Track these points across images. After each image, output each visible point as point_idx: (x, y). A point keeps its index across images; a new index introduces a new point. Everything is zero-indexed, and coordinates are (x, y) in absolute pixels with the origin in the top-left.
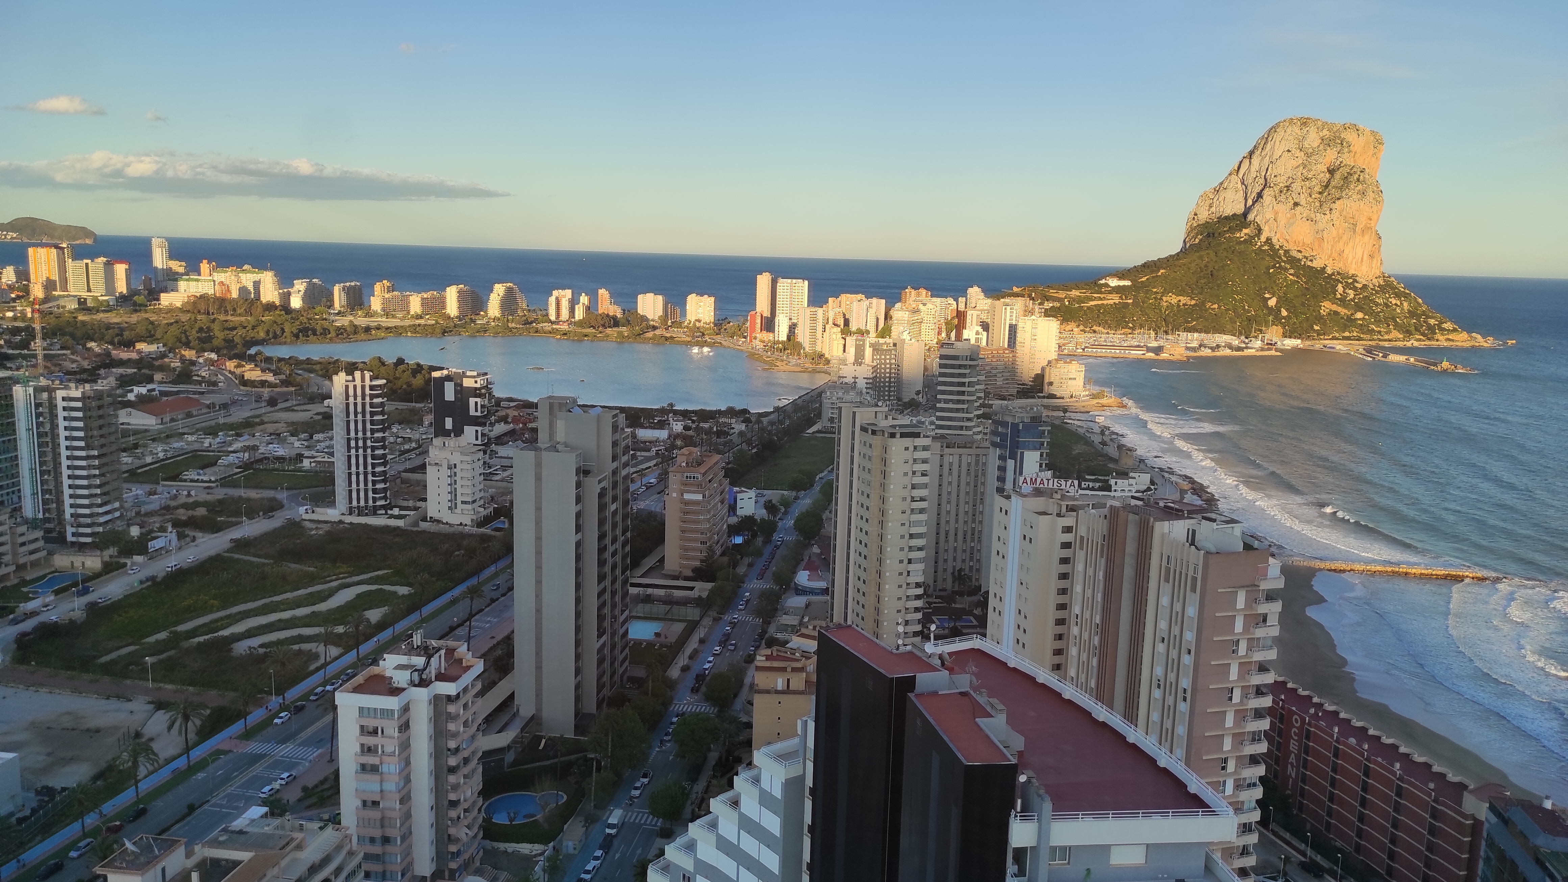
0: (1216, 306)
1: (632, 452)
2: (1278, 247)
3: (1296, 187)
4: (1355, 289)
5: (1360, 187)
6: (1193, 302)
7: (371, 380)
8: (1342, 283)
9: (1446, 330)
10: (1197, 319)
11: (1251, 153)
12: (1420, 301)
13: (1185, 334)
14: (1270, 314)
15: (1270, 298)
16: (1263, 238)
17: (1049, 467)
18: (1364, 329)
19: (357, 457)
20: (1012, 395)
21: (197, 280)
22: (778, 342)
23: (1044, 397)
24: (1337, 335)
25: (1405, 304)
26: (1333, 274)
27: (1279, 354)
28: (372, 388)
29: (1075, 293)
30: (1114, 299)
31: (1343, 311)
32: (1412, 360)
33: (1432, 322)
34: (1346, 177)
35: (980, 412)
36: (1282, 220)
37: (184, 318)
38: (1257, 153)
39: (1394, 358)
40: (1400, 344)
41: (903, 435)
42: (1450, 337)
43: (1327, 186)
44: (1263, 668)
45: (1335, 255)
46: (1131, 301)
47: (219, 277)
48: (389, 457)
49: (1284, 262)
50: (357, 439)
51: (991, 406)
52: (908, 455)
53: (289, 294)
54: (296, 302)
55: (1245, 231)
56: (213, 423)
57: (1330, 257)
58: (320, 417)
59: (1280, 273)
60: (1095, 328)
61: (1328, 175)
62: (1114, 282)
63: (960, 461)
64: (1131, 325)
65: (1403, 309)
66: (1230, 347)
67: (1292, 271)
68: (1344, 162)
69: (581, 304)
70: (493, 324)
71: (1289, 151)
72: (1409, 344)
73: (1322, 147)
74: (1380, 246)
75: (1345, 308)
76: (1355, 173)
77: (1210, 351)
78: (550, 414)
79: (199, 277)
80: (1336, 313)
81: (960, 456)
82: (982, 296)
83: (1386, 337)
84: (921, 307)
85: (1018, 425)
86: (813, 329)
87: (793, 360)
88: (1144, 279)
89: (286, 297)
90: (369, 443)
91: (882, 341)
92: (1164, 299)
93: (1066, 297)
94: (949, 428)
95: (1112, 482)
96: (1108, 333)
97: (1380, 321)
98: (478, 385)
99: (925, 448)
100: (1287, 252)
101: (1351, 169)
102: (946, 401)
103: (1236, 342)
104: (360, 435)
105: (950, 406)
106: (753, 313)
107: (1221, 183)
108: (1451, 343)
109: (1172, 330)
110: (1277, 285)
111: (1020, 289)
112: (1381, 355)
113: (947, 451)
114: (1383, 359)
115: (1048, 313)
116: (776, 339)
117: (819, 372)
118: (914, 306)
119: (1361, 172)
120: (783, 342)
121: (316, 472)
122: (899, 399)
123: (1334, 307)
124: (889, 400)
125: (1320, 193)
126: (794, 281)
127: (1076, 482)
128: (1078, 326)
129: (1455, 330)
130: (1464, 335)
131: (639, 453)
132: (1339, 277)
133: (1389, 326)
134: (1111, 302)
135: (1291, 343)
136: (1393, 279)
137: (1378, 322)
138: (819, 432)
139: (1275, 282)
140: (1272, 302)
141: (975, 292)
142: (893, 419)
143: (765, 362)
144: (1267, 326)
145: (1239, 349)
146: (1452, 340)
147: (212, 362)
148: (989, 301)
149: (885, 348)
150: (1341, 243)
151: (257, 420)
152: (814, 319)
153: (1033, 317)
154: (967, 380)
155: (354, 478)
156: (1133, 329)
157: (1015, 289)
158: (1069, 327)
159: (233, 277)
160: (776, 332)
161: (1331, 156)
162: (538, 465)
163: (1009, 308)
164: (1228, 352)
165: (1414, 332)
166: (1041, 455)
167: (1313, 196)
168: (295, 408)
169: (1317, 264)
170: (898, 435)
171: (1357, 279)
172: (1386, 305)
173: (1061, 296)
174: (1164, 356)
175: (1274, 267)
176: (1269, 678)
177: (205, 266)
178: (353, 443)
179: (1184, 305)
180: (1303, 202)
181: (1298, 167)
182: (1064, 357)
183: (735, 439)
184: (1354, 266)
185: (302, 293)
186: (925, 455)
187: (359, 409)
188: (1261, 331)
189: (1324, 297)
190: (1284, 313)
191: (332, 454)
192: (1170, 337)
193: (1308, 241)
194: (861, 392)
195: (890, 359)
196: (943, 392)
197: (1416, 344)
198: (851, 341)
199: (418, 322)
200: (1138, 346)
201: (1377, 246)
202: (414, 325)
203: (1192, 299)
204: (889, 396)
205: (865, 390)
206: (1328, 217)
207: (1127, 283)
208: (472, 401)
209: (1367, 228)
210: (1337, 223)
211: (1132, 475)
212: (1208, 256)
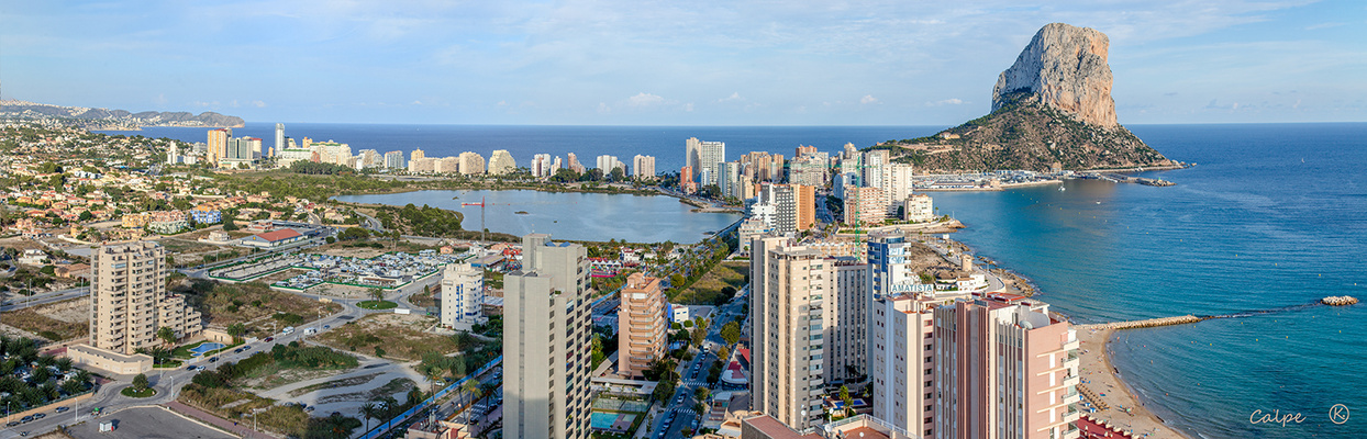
2: (1053, 108)
5: (1098, 69)
6: (1002, 148)
8: (1095, 131)
9: (1158, 159)
10: (1006, 160)
13: (999, 171)
14: (1052, 154)
16: (1043, 103)
18: (1111, 161)
20: (881, 223)
23: (905, 223)
24: (1095, 166)
25: (1133, 144)
26: (1088, 126)
29: (921, 145)
31: (1097, 150)
33: (1149, 154)
34: (1090, 62)
36: (1054, 91)
40: (1132, 169)
41: (801, 258)
42: (1161, 163)
43: (1078, 68)
44: (1071, 409)
45: (1088, 113)
46: (960, 150)
49: (1057, 118)
52: (808, 273)
55: (1031, 99)
57: (1085, 114)
59: (1056, 126)
60: (937, 169)
61: (1078, 61)
62: (947, 136)
63: (846, 276)
64: (962, 167)
65: (1132, 147)
66: (1029, 178)
67: (1063, 124)
68: (1087, 53)
69: (555, 164)
71: (1053, 44)
73: (1072, 42)
75: (1098, 148)
76: (1094, 59)
77: (1017, 182)
78: (531, 247)
80: (1093, 151)
81: (846, 271)
82: (854, 150)
83: (1124, 166)
85: (887, 245)
86: (729, 179)
88: (968, 133)
92: (983, 147)
95: (958, 283)
96: (946, 173)
99: (820, 267)
100: (1058, 111)
101: (1091, 57)
103: (1033, 175)
107: (1012, 67)
109: (990, 169)
110: (1055, 134)
111: (881, 144)
113: (836, 268)
116: (702, 186)
119: (1097, 58)
122: (797, 230)
123: (1091, 148)
124: (789, 231)
125: (1075, 72)
126: (714, 143)
128: (925, 169)
129: (1163, 159)
130: (1168, 162)
132: (1092, 128)
133: (1125, 158)
134: (947, 150)
136: (1124, 127)
137: (1118, 156)
138: (737, 258)
139: (1053, 132)
141: (849, 146)
142: (793, 245)
143: (694, 205)
144: (1052, 163)
146: (1163, 166)
148: (861, 154)
149: (785, 191)
150: (1091, 105)
152: (730, 171)
153: (894, 164)
156: (964, 169)
158: (919, 170)
160: (702, 182)
161: (1077, 48)
162: (522, 286)
164: (1030, 182)
165: (1139, 162)
166: (906, 267)
167: (1071, 74)
170: (798, 258)
171: (1104, 128)
172: (1122, 145)
173: (911, 148)
174: (988, 188)
175: (1052, 122)
176: (1076, 416)
179: (997, 150)
180: (1065, 79)
181: (1060, 55)
183: (671, 265)
184: (1100, 120)
186: (819, 272)
188: (1048, 166)
189: (1085, 141)
190: (1062, 153)
192: (990, 174)
193: (1071, 104)
194: (768, 226)
195: (789, 200)
201: (1112, 106)
204: (790, 228)
205: (770, 224)
206: (1081, 88)
207: (957, 137)
209: (1105, 95)
210: (1087, 91)
211: (971, 276)
212: (1009, 115)
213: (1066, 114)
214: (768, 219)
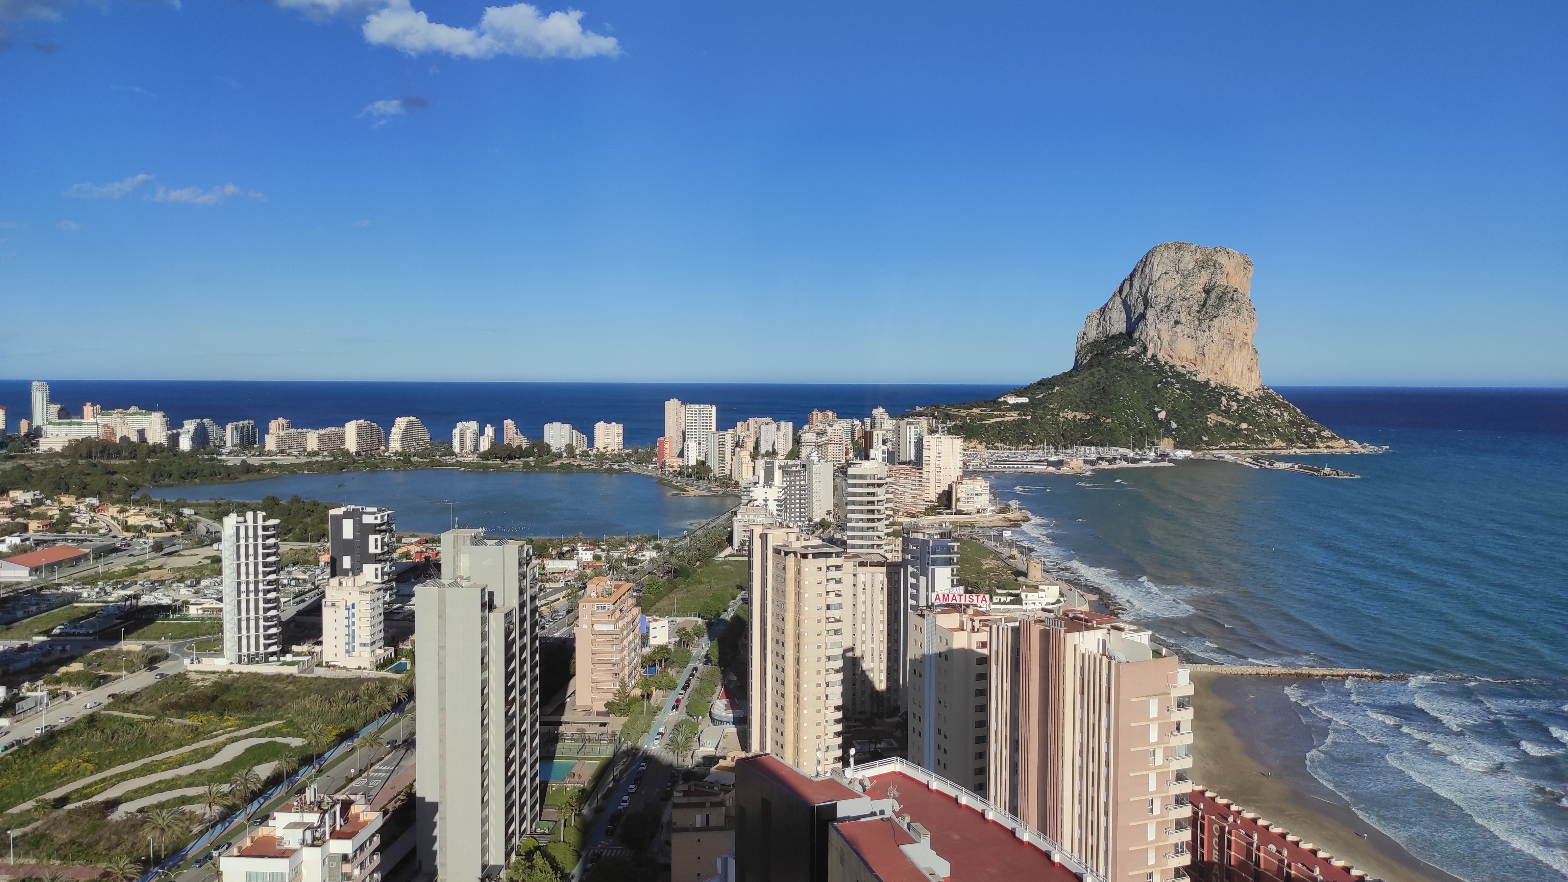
0: (1110, 420)
1: (539, 584)
2: (1163, 363)
3: (1177, 305)
4: (1238, 401)
5: (1234, 305)
6: (1088, 417)
7: (264, 521)
8: (1225, 395)
9: (1325, 438)
10: (1093, 434)
11: (1132, 276)
12: (1298, 410)
13: (1083, 447)
14: (1161, 426)
15: (1159, 412)
16: (1149, 355)
17: (960, 583)
18: (1249, 439)
19: (248, 601)
20: (920, 512)
21: (79, 424)
22: (688, 467)
23: (952, 514)
24: (1225, 445)
25: (1286, 414)
26: (1216, 387)
27: (1172, 464)
28: (265, 528)
29: (976, 411)
30: (1013, 416)
31: (1228, 422)
32: (1296, 466)
33: (1312, 430)
34: (1221, 297)
35: (890, 530)
36: (1166, 338)
37: (63, 462)
38: (1137, 276)
39: (1279, 465)
40: (1284, 452)
41: (815, 556)
42: (1330, 444)
43: (1204, 305)
44: (1180, 777)
45: (1217, 370)
46: (1029, 418)
47: (102, 420)
48: (283, 600)
49: (1170, 377)
50: (248, 583)
51: (901, 524)
52: (823, 575)
53: (178, 434)
54: (185, 444)
55: (1132, 349)
56: (92, 572)
57: (1212, 371)
58: (209, 561)
59: (1167, 388)
60: (996, 444)
61: (1204, 295)
62: (1012, 400)
63: (873, 580)
64: (1031, 441)
65: (1283, 419)
66: (1125, 458)
67: (1178, 386)
68: (1218, 283)
69: (486, 435)
70: (394, 458)
71: (1166, 273)
72: (1292, 452)
73: (1196, 269)
74: (1257, 360)
75: (1230, 419)
76: (1229, 292)
77: (1107, 463)
78: (454, 548)
79: (82, 421)
80: (1222, 424)
81: (873, 574)
82: (886, 416)
83: (1271, 446)
84: (828, 428)
85: (928, 541)
86: (722, 453)
87: (703, 484)
88: (1040, 396)
89: (174, 439)
90: (261, 587)
91: (791, 462)
92: (1061, 414)
93: (967, 416)
94: (861, 547)
95: (1023, 595)
96: (1009, 449)
97: (1263, 431)
98: (378, 521)
99: (838, 567)
100: (1172, 367)
101: (1225, 289)
102: (857, 520)
103: (1131, 454)
104: (252, 578)
105: (861, 525)
106: (662, 438)
107: (1106, 305)
108: (1331, 450)
109: (1070, 444)
110: (1165, 399)
111: (922, 409)
112: (1267, 463)
113: (860, 570)
114: (1269, 467)
115: (950, 432)
116: (686, 464)
117: (730, 495)
118: (821, 427)
119: (1234, 291)
120: (692, 467)
121: (203, 619)
122: (810, 520)
123: (1220, 419)
124: (800, 521)
125: (1198, 312)
126: (702, 406)
127: (987, 597)
128: (981, 443)
129: (1333, 438)
130: (1342, 442)
131: (547, 585)
132: (1222, 390)
133: (1272, 435)
134: (1011, 419)
135: (1182, 454)
136: (1271, 391)
137: (1261, 432)
138: (731, 555)
139: (1163, 396)
140: (1162, 415)
141: (880, 412)
142: (805, 540)
143: (676, 488)
144: (1159, 439)
145: (1134, 461)
146: (1332, 448)
147: (93, 508)
148: (894, 422)
149: (794, 469)
150: (1222, 359)
151: (141, 567)
152: (722, 444)
153: (937, 435)
154: (875, 499)
155: (244, 624)
156: (1033, 444)
157: (918, 409)
158: (972, 445)
159: (118, 420)
160: (686, 457)
161: (1204, 277)
162: (442, 600)
163: (913, 427)
164: (1124, 464)
165: (1295, 440)
166: (952, 570)
167: (1192, 315)
168: (182, 553)
169: (1201, 378)
170: (810, 556)
171: (1239, 391)
172: (1268, 415)
173: (962, 414)
174: (1064, 469)
175: (1161, 382)
176: (1187, 787)
177: (88, 409)
178: (243, 588)
179: (1080, 420)
180: (1183, 320)
181: (1176, 287)
182: (968, 473)
183: (646, 565)
184: (1234, 379)
185: (191, 433)
186: (837, 575)
187: (251, 551)
188: (1153, 443)
189: (1210, 410)
190: (1174, 425)
191: (220, 600)
192: (1068, 451)
193: (1191, 356)
194: (772, 515)
195: (799, 481)
196: (854, 512)
197: (1299, 451)
198: (760, 463)
199: (314, 459)
200: (1039, 461)
201: (1254, 361)
202: (310, 462)
203: (1087, 414)
204: (801, 517)
205: (775, 512)
206: (1207, 333)
207: (1025, 400)
208: (372, 538)
209: (1244, 344)
210: (1216, 339)
211: (1041, 587)
212: (1099, 373)
213: (1184, 371)
214: (773, 506)
